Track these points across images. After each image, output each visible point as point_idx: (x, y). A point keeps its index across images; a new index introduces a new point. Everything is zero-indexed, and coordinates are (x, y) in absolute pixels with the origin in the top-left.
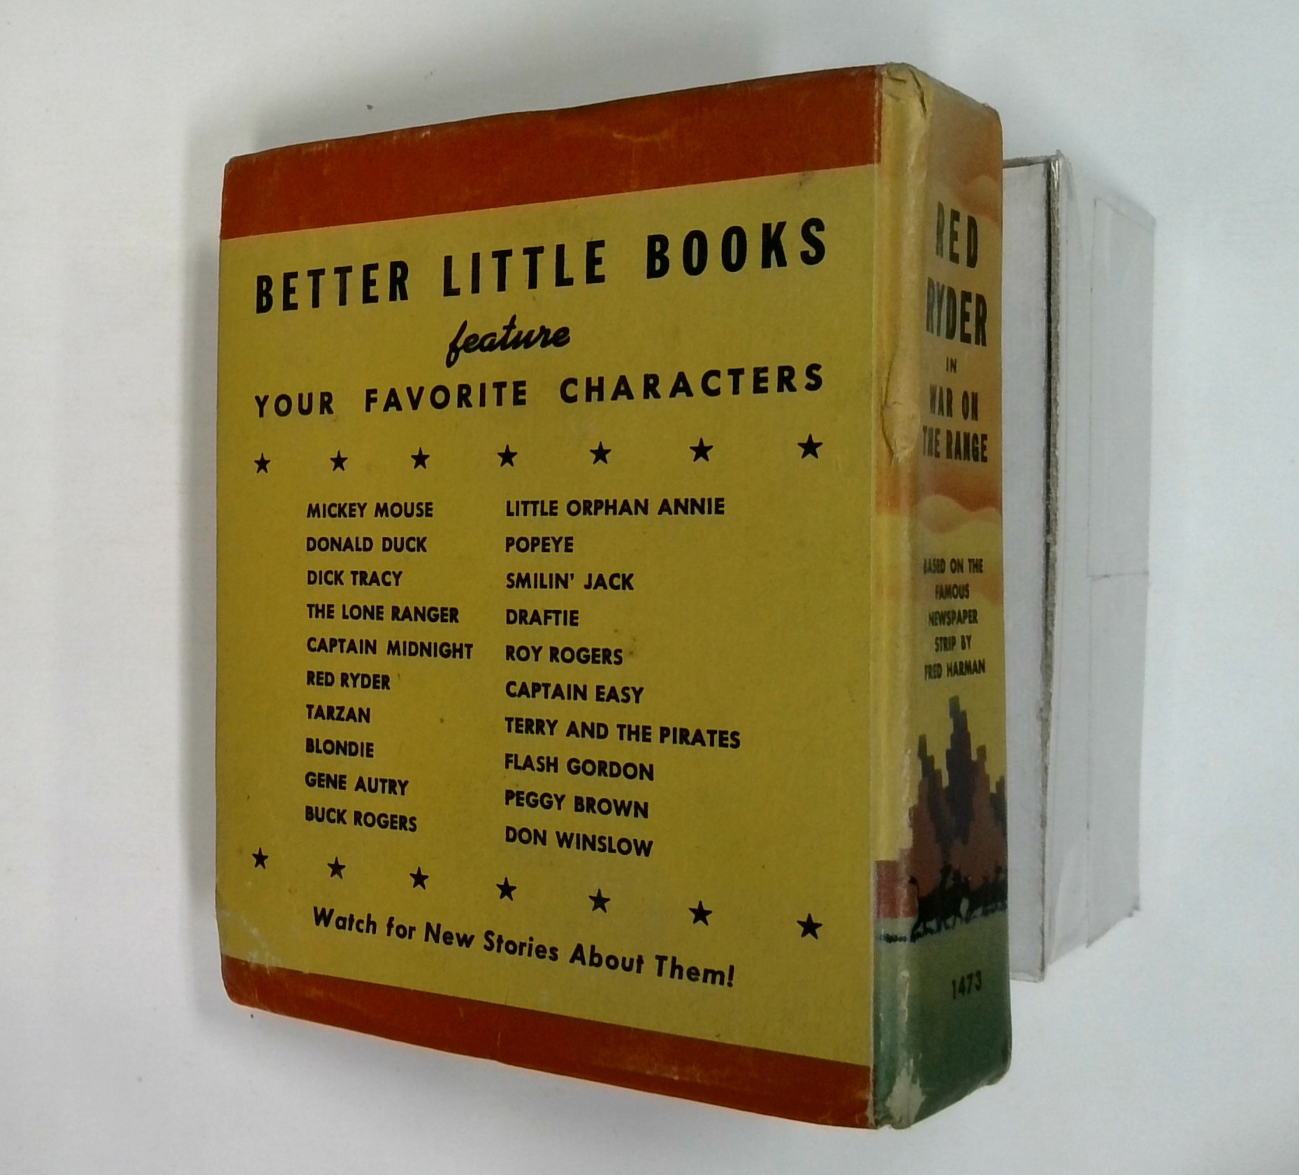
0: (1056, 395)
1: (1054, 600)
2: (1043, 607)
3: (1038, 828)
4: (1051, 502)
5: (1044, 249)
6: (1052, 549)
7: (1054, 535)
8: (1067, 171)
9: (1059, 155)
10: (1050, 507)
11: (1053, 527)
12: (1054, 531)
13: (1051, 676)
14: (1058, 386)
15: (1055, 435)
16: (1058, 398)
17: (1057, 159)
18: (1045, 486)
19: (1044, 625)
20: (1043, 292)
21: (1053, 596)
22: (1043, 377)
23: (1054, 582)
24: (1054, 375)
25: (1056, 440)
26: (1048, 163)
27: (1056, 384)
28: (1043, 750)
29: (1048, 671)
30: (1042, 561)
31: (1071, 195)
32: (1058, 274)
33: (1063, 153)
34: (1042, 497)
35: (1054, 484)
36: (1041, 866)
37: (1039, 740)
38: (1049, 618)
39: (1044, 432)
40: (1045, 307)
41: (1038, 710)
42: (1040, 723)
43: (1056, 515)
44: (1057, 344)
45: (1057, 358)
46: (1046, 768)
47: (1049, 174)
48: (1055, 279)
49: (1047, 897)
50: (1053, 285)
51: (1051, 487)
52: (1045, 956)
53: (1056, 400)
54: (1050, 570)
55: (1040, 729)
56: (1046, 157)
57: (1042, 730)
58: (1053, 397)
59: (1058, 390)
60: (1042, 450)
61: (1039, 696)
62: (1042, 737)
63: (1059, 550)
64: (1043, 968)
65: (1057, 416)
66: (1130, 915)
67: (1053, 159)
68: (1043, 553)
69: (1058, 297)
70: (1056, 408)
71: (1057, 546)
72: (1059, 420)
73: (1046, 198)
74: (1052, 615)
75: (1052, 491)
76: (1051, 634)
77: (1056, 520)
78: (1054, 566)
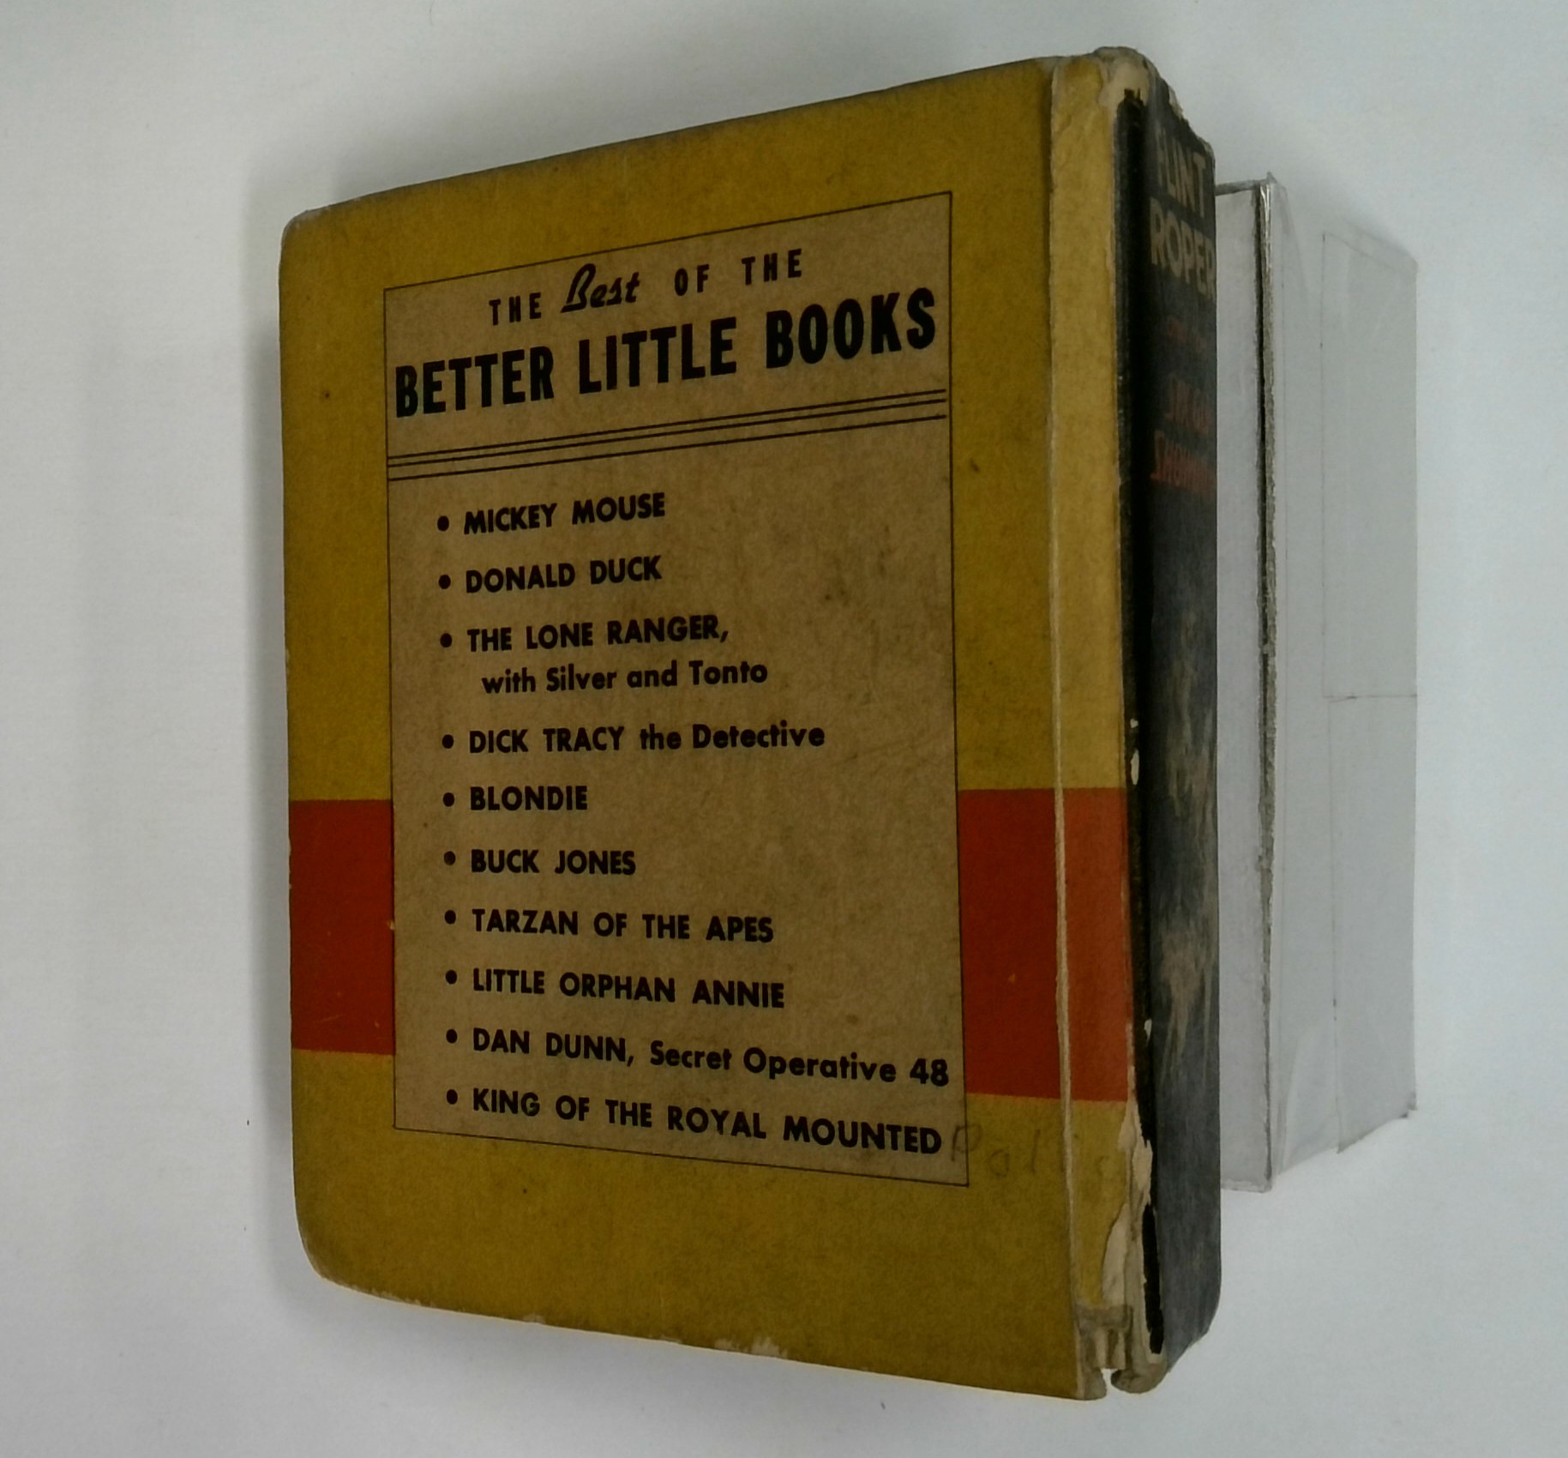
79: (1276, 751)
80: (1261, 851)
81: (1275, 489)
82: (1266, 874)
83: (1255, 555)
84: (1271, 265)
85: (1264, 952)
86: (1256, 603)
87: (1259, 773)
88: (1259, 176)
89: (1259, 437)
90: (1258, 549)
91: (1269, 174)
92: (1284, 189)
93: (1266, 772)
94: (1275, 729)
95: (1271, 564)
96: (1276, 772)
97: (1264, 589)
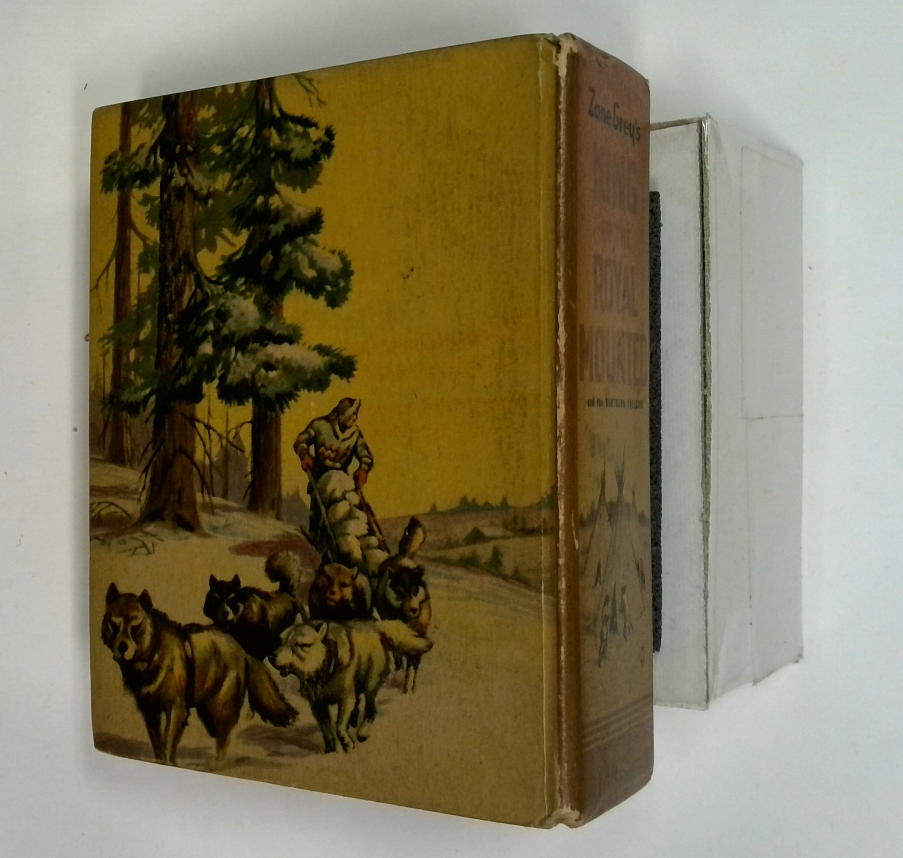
0: (709, 289)
1: (710, 436)
2: (702, 442)
3: (702, 599)
4: (707, 365)
5: (699, 185)
6: (708, 400)
7: (710, 389)
8: (714, 129)
9: (708, 116)
10: (706, 369)
11: (709, 384)
12: (709, 386)
13: (710, 490)
14: (710, 282)
15: (708, 318)
16: (710, 292)
17: (707, 119)
18: (703, 354)
19: (704, 454)
20: (698, 216)
21: (709, 433)
22: (699, 277)
23: (711, 423)
24: (707, 274)
25: (709, 321)
26: (700, 122)
27: (709, 281)
28: (704, 544)
29: (707, 487)
30: (701, 408)
31: (717, 145)
32: (708, 202)
33: (711, 114)
34: (700, 362)
35: (708, 353)
36: (705, 627)
37: (701, 536)
38: (707, 448)
39: (700, 316)
40: (700, 226)
41: (701, 515)
42: (702, 523)
43: (710, 375)
44: (709, 252)
45: (709, 262)
46: (708, 556)
47: (701, 130)
48: (706, 206)
49: (711, 649)
50: (705, 210)
51: (707, 355)
52: (710, 691)
53: (708, 293)
54: (707, 414)
55: (702, 528)
56: (699, 118)
57: (703, 529)
58: (706, 290)
59: (710, 285)
60: (699, 328)
61: (701, 505)
62: (703, 534)
63: (713, 400)
64: (708, 699)
65: (710, 304)
66: (797, 661)
67: (703, 119)
68: (701, 402)
69: (709, 219)
70: (709, 298)
71: (711, 397)
72: (711, 307)
73: (699, 147)
74: (710, 447)
75: (707, 357)
76: (709, 460)
77: (710, 378)
78: (710, 411)
79: (711, 451)
80: (702, 510)
81: (710, 298)
82: (706, 524)
83: (699, 337)
84: (709, 166)
85: (705, 569)
86: (699, 365)
87: (701, 464)
88: (702, 115)
89: (702, 268)
90: (701, 333)
91: (707, 113)
92: (717, 123)
93: (705, 464)
94: (710, 439)
95: (709, 342)
96: (711, 464)
97: (704, 357)
